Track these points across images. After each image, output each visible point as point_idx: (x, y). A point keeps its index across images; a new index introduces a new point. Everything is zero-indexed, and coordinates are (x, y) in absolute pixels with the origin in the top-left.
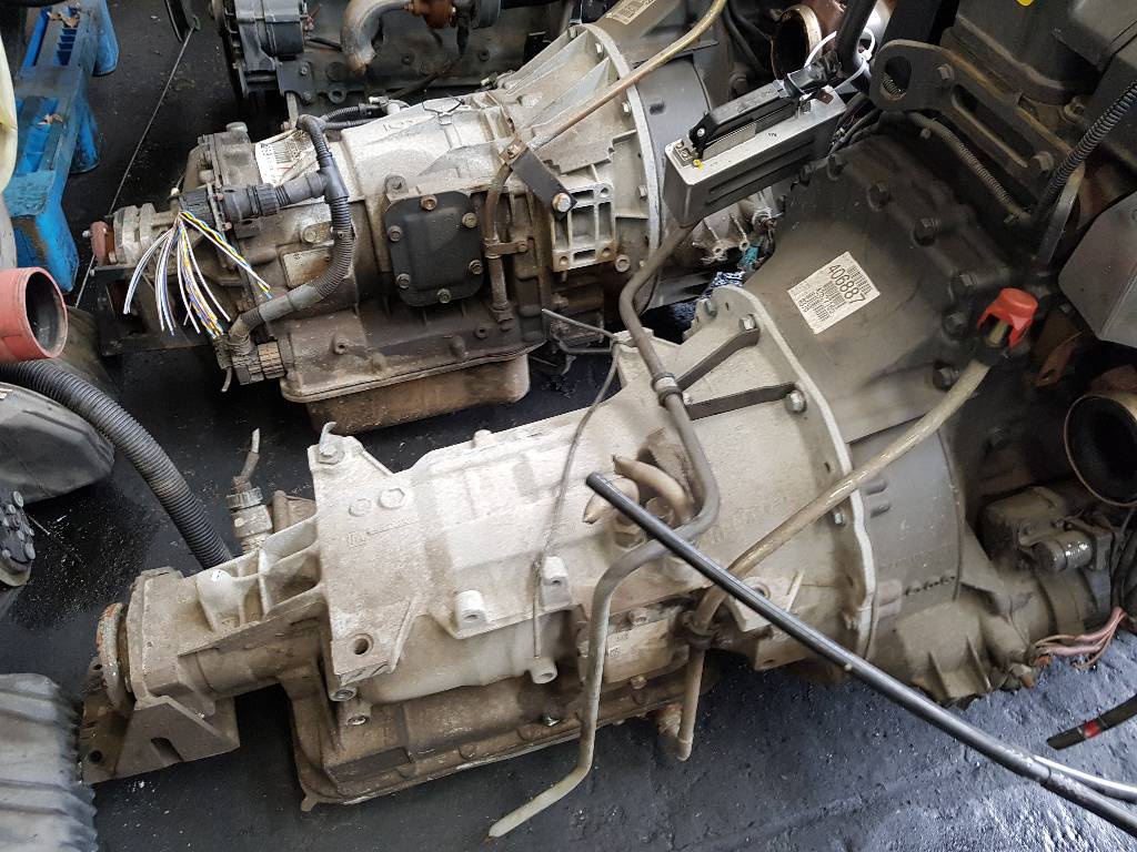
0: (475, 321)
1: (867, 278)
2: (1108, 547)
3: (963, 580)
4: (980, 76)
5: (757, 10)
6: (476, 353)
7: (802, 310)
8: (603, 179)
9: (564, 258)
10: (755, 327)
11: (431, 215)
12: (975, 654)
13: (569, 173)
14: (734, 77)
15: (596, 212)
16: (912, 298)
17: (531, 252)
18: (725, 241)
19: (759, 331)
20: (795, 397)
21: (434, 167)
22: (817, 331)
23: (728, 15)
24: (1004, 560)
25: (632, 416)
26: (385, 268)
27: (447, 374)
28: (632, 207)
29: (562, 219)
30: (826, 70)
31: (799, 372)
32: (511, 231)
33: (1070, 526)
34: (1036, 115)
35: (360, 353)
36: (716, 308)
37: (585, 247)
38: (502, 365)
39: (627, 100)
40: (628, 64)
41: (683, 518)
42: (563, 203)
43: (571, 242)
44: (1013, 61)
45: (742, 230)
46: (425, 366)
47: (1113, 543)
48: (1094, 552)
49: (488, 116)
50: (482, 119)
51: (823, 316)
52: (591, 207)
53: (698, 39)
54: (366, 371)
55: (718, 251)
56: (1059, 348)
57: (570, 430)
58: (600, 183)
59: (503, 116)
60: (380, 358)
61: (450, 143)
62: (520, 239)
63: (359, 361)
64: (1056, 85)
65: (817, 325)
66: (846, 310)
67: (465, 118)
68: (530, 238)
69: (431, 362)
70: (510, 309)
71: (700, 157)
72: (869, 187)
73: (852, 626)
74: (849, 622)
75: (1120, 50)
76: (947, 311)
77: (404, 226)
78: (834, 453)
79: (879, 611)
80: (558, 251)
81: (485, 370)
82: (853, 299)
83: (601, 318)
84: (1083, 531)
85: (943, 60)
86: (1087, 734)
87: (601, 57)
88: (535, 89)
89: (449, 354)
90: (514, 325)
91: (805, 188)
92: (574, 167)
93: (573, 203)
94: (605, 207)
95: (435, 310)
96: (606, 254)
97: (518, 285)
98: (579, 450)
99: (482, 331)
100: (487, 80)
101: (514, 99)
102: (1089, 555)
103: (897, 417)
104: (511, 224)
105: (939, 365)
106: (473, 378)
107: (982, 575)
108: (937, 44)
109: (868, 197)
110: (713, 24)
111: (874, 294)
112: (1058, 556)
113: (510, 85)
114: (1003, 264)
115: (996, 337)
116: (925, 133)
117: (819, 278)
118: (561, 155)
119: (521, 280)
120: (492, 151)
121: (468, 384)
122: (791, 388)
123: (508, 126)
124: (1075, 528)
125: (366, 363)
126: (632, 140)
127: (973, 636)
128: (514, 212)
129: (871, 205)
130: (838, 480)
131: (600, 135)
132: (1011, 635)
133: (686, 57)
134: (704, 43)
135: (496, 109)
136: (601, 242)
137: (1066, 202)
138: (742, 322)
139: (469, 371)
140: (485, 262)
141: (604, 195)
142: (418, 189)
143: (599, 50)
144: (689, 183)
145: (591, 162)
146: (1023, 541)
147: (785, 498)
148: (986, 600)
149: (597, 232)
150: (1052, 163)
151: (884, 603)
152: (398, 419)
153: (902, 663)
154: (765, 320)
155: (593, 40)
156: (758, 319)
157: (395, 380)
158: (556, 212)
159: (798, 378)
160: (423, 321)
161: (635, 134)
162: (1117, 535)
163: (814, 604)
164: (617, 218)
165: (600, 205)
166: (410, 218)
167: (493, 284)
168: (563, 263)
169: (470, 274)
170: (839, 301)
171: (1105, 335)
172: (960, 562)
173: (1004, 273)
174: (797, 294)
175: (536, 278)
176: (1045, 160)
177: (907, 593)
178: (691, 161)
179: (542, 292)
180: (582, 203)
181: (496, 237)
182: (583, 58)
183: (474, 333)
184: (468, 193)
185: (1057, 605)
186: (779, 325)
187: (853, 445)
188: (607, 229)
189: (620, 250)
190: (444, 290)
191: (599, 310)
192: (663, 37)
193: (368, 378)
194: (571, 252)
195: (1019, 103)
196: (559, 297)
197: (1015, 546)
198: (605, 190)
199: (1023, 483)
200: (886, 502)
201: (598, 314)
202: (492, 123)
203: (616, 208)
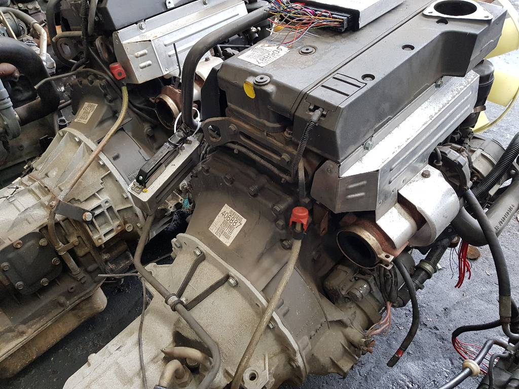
0: (67, 285)
1: (239, 214)
2: (374, 282)
3: (329, 320)
4: (247, 126)
5: (143, 99)
6: (72, 300)
7: (218, 237)
8: (103, 197)
9: (100, 239)
10: (201, 253)
11: (21, 250)
12: (347, 348)
13: (86, 200)
14: (146, 130)
15: (107, 213)
16: (259, 218)
17: (82, 242)
18: (172, 201)
19: (204, 254)
20: (231, 280)
21: (14, 224)
22: (228, 245)
23: (131, 106)
24: (340, 302)
25: (163, 317)
26: (6, 283)
27: (62, 316)
28: (123, 203)
29: (91, 223)
30: (184, 132)
31: (228, 268)
32: (67, 237)
33: (357, 278)
34: (275, 139)
35: (10, 330)
36: (180, 244)
37: (108, 229)
38: (89, 299)
39: (100, 159)
40: (94, 143)
41: (206, 364)
42: (88, 217)
43: (100, 231)
44: (258, 119)
45: (177, 194)
46: (48, 320)
47: (375, 279)
48: (370, 286)
49: (33, 189)
50: (31, 191)
51: (228, 237)
52: (103, 212)
53: (123, 120)
54: (17, 337)
55: (171, 207)
56: (323, 221)
57: (135, 337)
58: (102, 199)
59: (41, 186)
60: (22, 328)
61: (18, 209)
62: (73, 240)
63: (11, 335)
64: (277, 125)
65: (228, 242)
66: (236, 232)
67: (22, 193)
68: (78, 237)
69: (50, 316)
70: (82, 272)
71: (145, 187)
72: (223, 177)
73: (296, 365)
74: (294, 365)
75: (295, 112)
76: (276, 220)
77: (9, 260)
78: (258, 299)
79: (304, 354)
80: (95, 237)
81: (81, 305)
82: (236, 226)
83: (129, 253)
84: (363, 279)
85: (230, 123)
86: (400, 356)
87: (80, 142)
88: (53, 167)
89: (59, 307)
90: (87, 278)
91: (197, 179)
92: (87, 197)
93: (93, 214)
94: (110, 209)
95: (43, 290)
96: (119, 228)
97: (81, 259)
98: (144, 347)
99: (72, 288)
100: (27, 166)
101: (43, 175)
102: (369, 288)
103: (275, 270)
104: (66, 234)
105: (282, 241)
106: (76, 311)
107: (335, 314)
108: (225, 116)
109: (225, 181)
110: (127, 112)
111: (244, 221)
112: (358, 294)
113: (40, 168)
114: (288, 196)
115: (298, 228)
116: (236, 152)
117: (219, 219)
118: (78, 194)
119: (81, 257)
120: (42, 205)
121: (75, 315)
122: (228, 277)
123: (46, 190)
124: (359, 279)
125: (15, 333)
126: (110, 175)
127: (343, 341)
128: (65, 228)
129: (227, 184)
130: (264, 311)
131: (94, 178)
132: (356, 333)
133: (121, 129)
134: (125, 121)
135: (37, 183)
136: (115, 224)
137: (301, 175)
138: (195, 252)
139: (73, 309)
140: (60, 257)
141: (107, 204)
142: (9, 239)
143: (77, 140)
144: (146, 201)
145: (94, 192)
146: (343, 293)
147: (246, 326)
148: (341, 323)
149: (111, 221)
150: (289, 157)
151: (304, 349)
152: (45, 349)
153: (322, 367)
154: (205, 248)
155: (72, 136)
156: (202, 249)
157: (35, 334)
158: (87, 222)
159: (229, 271)
160: (39, 298)
161: (111, 172)
162: (374, 275)
163: (278, 364)
164: (118, 211)
165: (107, 209)
166: (11, 255)
167: (69, 265)
168: (100, 241)
169: (54, 266)
170: (231, 228)
171: (336, 212)
172: (325, 314)
173: (290, 200)
174: (213, 229)
175: (89, 252)
176: (285, 156)
177: (311, 338)
178: (142, 191)
179: (95, 257)
180: (97, 212)
181: (61, 244)
182: (71, 145)
183: (68, 291)
184: (37, 231)
185: (366, 311)
186: (211, 248)
187: (264, 291)
188: (114, 217)
189: (125, 223)
190: (43, 279)
191: (127, 250)
192: (106, 124)
193: (20, 340)
194: (102, 234)
195: (267, 135)
196: (104, 255)
197: (341, 296)
198: (107, 202)
199: (332, 266)
200: (287, 308)
201: (127, 252)
202: (37, 191)
203: (115, 206)
